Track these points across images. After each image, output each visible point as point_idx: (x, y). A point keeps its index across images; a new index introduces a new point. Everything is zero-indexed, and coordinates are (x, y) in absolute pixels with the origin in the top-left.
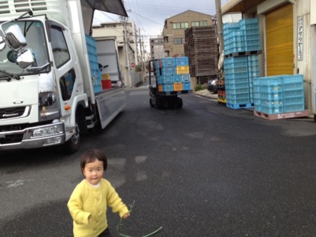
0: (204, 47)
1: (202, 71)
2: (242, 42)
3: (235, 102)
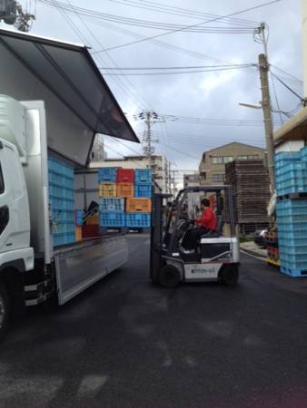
0: (250, 186)
1: (247, 217)
2: (304, 179)
3: (294, 266)
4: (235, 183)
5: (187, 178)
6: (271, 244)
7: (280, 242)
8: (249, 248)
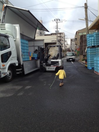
3: (90, 67)
4: (82, 42)
5: (72, 40)
6: (86, 61)
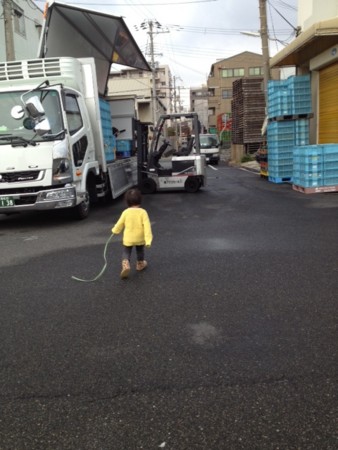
0: (256, 106)
1: (252, 137)
2: (288, 103)
3: (277, 175)
4: (241, 102)
5: (193, 93)
6: (263, 160)
7: (269, 157)
8: (251, 167)
